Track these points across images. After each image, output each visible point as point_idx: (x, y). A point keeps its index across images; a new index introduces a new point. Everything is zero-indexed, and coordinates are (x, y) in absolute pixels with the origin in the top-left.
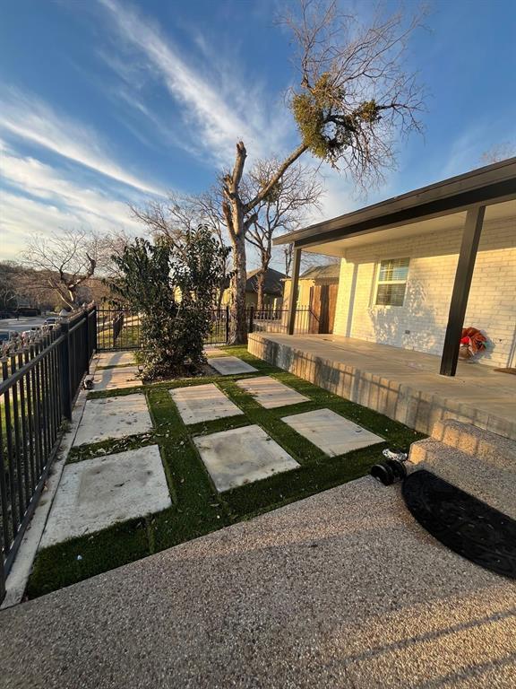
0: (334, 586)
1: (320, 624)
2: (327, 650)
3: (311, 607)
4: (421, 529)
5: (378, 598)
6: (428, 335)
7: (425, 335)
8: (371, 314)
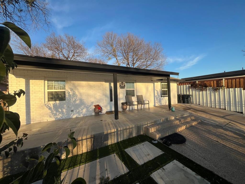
6: (82, 110)
7: (81, 110)
8: (48, 107)
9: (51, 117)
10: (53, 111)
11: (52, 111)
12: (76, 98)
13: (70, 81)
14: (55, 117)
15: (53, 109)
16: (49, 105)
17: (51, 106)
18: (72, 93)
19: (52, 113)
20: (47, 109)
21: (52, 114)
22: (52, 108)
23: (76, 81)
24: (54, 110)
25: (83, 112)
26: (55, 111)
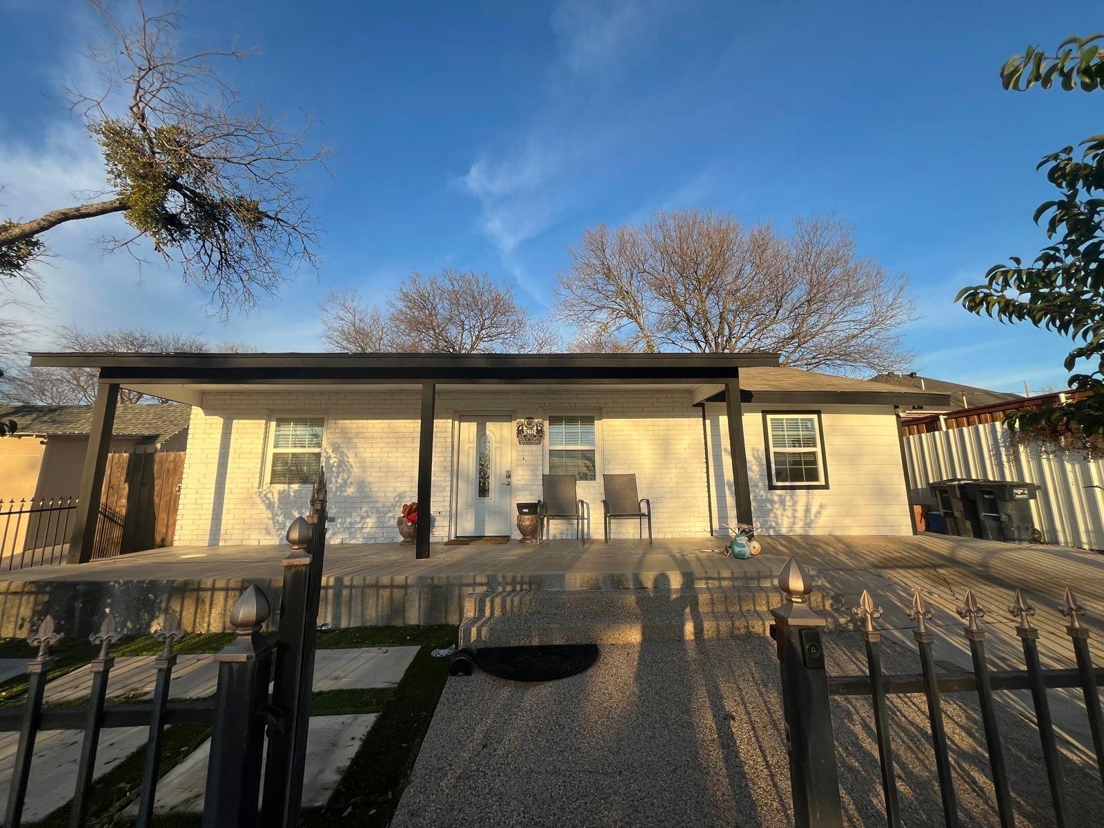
0: (527, 750)
1: (547, 772)
2: (564, 776)
3: (532, 771)
4: (523, 684)
5: (552, 732)
6: (362, 518)
7: (358, 519)
8: (264, 499)
9: (268, 533)
10: (277, 515)
11: (274, 513)
12: (349, 477)
13: (336, 419)
14: (279, 536)
15: (279, 507)
16: (270, 496)
17: (273, 498)
18: (336, 459)
19: (273, 519)
20: (262, 506)
21: (274, 523)
22: (276, 505)
23: (351, 419)
24: (279, 512)
25: (365, 526)
26: (281, 514)
